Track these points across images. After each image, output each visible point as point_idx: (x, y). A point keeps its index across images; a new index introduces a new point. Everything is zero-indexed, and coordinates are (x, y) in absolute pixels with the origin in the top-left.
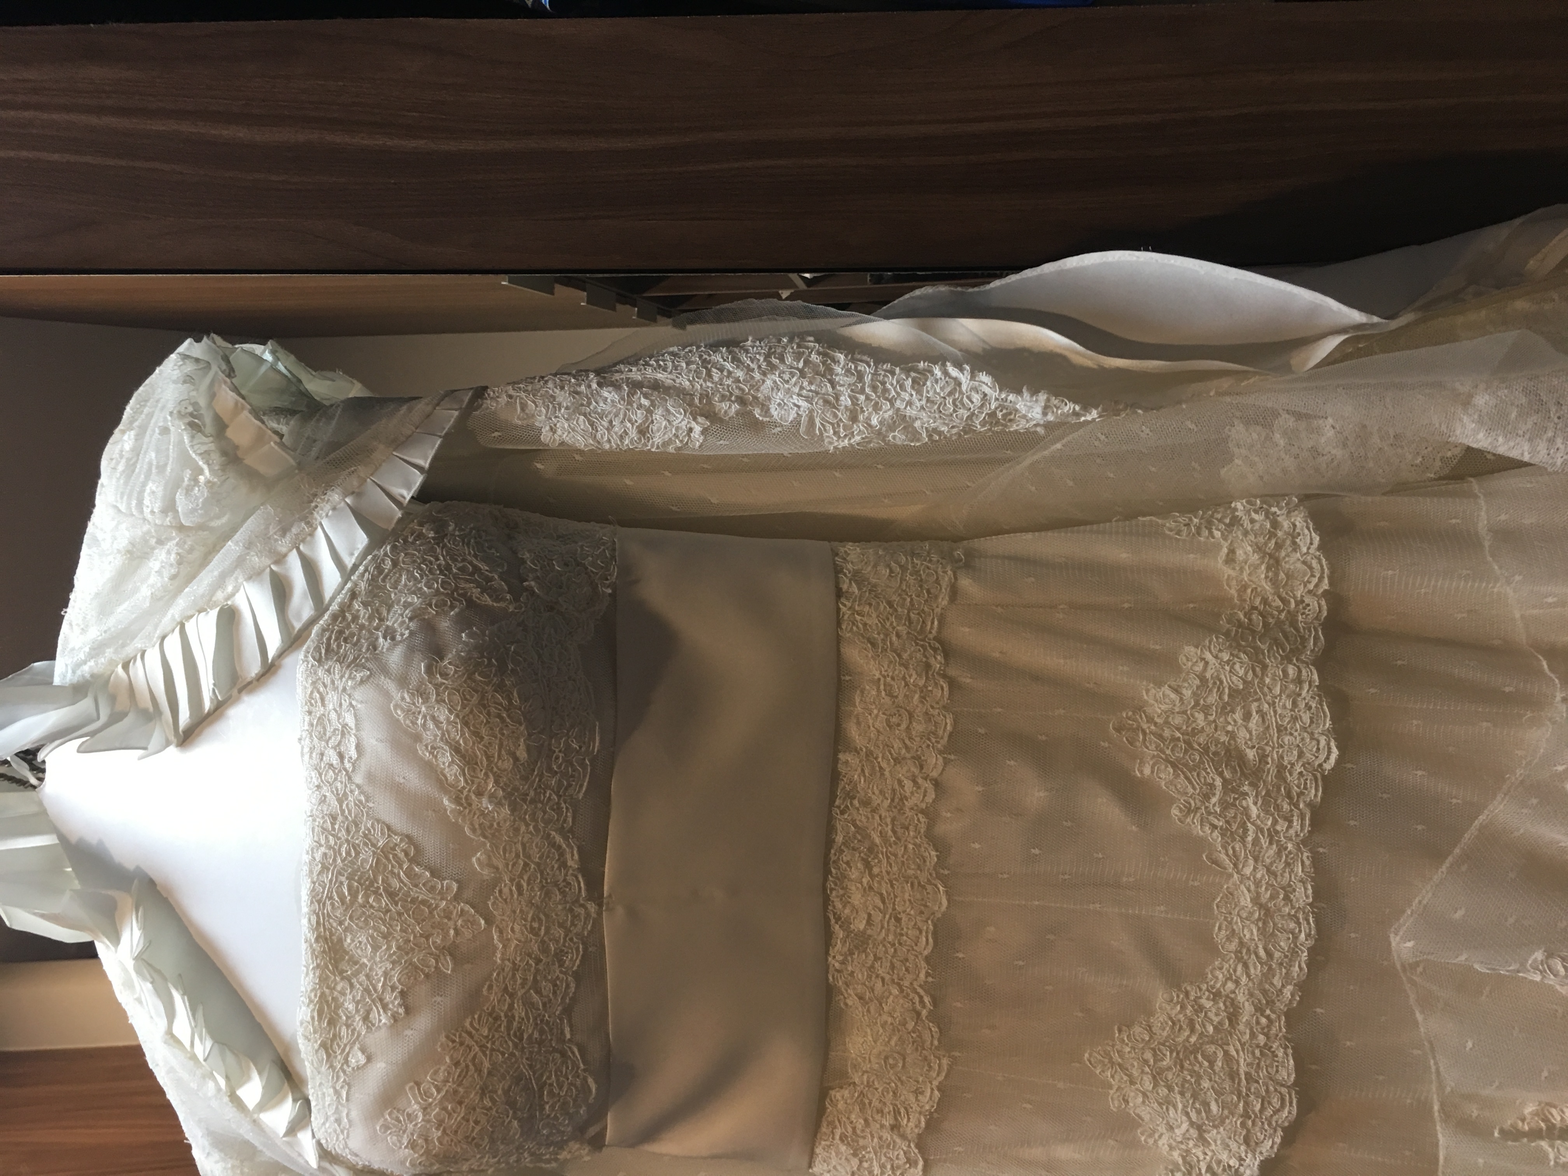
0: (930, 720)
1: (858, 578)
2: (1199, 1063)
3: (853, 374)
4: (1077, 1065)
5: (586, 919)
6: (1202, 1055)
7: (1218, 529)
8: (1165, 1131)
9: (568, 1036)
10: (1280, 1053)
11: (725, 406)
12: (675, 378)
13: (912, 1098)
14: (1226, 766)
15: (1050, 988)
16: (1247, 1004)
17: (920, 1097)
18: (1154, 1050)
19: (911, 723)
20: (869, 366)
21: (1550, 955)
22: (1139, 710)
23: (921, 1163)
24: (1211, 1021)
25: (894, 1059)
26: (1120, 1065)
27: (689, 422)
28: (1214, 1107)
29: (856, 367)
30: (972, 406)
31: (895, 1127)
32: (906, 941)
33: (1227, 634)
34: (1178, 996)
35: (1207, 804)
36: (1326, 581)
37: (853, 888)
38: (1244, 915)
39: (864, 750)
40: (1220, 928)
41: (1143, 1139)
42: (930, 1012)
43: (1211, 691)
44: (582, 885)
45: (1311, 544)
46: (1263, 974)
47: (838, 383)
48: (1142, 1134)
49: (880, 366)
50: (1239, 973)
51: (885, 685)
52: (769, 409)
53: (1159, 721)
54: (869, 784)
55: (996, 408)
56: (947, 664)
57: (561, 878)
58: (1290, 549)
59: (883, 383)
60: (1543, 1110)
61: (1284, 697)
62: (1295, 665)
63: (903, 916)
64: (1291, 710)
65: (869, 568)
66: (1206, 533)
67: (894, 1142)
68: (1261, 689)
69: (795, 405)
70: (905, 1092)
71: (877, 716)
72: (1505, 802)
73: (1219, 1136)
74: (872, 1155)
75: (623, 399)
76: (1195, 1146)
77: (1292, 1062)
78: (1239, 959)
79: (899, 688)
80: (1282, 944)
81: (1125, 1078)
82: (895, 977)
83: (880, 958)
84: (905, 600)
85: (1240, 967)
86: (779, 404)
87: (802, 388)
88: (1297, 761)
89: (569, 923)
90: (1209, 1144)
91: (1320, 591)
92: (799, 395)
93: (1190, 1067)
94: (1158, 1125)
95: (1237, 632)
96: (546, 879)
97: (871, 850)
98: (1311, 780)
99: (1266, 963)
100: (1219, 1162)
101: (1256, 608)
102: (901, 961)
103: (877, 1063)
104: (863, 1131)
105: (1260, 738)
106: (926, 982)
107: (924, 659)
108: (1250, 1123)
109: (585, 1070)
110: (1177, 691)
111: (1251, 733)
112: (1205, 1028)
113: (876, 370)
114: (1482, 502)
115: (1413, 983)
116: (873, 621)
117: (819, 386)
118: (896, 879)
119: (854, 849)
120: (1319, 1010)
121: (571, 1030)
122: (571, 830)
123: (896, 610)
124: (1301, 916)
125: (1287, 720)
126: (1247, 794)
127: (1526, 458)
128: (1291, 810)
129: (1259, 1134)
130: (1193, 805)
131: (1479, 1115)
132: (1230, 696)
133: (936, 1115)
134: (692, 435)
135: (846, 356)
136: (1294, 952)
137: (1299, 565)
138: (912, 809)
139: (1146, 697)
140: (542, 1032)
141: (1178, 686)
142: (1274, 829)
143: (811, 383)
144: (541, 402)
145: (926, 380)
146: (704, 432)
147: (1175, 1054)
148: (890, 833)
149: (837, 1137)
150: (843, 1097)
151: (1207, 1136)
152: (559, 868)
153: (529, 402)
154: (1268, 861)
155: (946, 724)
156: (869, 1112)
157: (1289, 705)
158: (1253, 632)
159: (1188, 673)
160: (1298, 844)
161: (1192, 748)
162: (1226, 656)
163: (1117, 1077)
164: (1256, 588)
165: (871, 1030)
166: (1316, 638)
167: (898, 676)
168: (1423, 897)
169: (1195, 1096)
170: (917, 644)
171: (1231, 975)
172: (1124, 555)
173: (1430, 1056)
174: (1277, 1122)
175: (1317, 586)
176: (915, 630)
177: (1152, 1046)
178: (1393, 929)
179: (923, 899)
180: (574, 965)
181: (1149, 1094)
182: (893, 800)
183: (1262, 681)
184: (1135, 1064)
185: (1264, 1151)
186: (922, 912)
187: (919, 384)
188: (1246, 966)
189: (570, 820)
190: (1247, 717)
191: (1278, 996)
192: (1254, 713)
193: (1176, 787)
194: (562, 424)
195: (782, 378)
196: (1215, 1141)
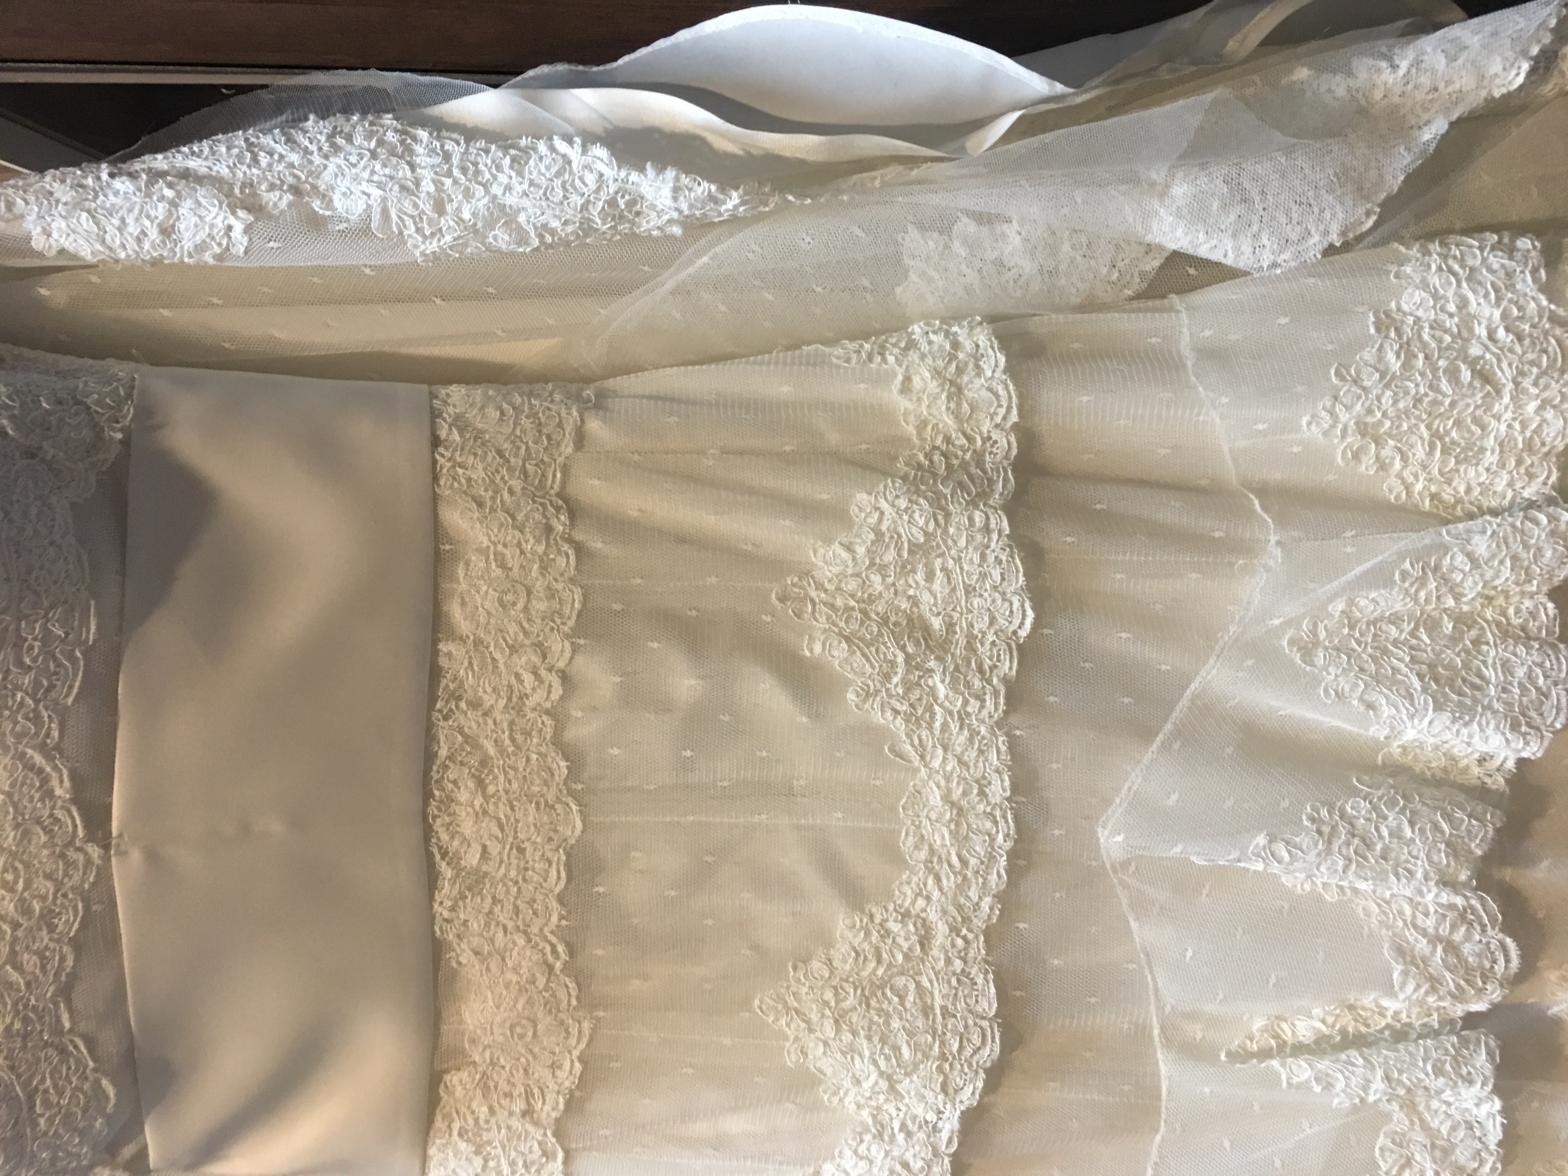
0: (553, 597)
1: (460, 423)
2: (887, 999)
3: (438, 154)
4: (747, 1015)
5: (86, 867)
6: (891, 989)
7: (891, 354)
8: (850, 1086)
9: (67, 1025)
10: (980, 980)
11: (274, 196)
12: (211, 165)
13: (547, 1074)
14: (909, 638)
15: (710, 922)
16: (940, 923)
17: (558, 1073)
18: (835, 988)
19: (529, 600)
20: (458, 144)
21: (1272, 839)
22: (807, 575)
23: (560, 1155)
24: (900, 947)
25: (523, 1026)
26: (797, 1011)
27: (225, 218)
28: (906, 1052)
29: (442, 146)
30: (585, 190)
31: (528, 1113)
32: (532, 877)
33: (904, 478)
34: (861, 921)
35: (888, 686)
36: (1015, 412)
37: (463, 814)
38: (934, 817)
39: (472, 638)
40: (907, 834)
41: (826, 1098)
42: (565, 963)
43: (888, 546)
44: (78, 822)
45: (996, 366)
46: (957, 886)
47: (419, 165)
48: (825, 1092)
49: (472, 144)
50: (929, 887)
51: (495, 554)
52: (331, 201)
53: (830, 587)
54: (479, 679)
55: (617, 193)
56: (572, 525)
57: (46, 813)
58: (973, 373)
59: (475, 164)
60: (1272, 1025)
61: (971, 549)
62: (982, 511)
63: (527, 845)
64: (980, 565)
65: (474, 412)
66: (878, 359)
67: (526, 1131)
68: (945, 542)
69: (364, 193)
70: (538, 1068)
71: (486, 593)
72: (1218, 665)
73: (913, 1086)
74: (499, 1150)
75: (140, 190)
76: (887, 1100)
77: (993, 990)
78: (930, 870)
79: (513, 558)
80: (977, 848)
81: (803, 1025)
82: (520, 923)
83: (500, 901)
84: (519, 448)
85: (930, 881)
86: (344, 194)
87: (373, 172)
88: (989, 628)
89: (61, 873)
90: (903, 1097)
91: (1009, 424)
92: (370, 181)
93: (878, 1006)
94: (842, 1079)
95: (916, 475)
96: (23, 815)
97: (484, 763)
98: (1005, 650)
99: (960, 873)
100: (914, 1118)
101: (938, 448)
102: (528, 903)
103: (502, 1034)
104: (487, 1122)
105: (946, 602)
106: (558, 926)
107: (544, 521)
108: (947, 1066)
109: (95, 1070)
110: (849, 548)
111: (935, 598)
112: (893, 956)
113: (467, 149)
114: (1184, 316)
115: (1125, 886)
116: (478, 474)
117: (395, 168)
118: (517, 799)
119: (462, 763)
120: (1022, 925)
121: (71, 1017)
122: (58, 748)
123: (509, 462)
124: (998, 813)
125: (975, 577)
126: (932, 671)
127: (1229, 261)
128: (984, 687)
129: (958, 1079)
130: (872, 687)
131: (1203, 1037)
132: (910, 551)
133: (577, 1094)
134: (232, 234)
135: (431, 134)
136: (992, 858)
137: (984, 393)
138: (534, 709)
139: (813, 559)
140: (26, 1021)
141: (851, 543)
142: (965, 711)
143: (384, 165)
144: (33, 198)
145: (529, 159)
146: (248, 229)
147: (859, 991)
148: (507, 742)
149: (455, 1132)
150: (461, 1081)
151: (899, 1087)
152: (42, 799)
153: (19, 201)
154: (959, 749)
155: (574, 600)
156: (495, 1097)
157: (977, 559)
158: (935, 475)
159: (861, 526)
160: (992, 727)
161: (869, 619)
162: (903, 503)
163: (793, 1026)
164: (937, 424)
165: (492, 993)
166: (1006, 480)
167: (511, 542)
168: (1133, 783)
169: (883, 1041)
170: (534, 502)
171: (920, 889)
172: (785, 389)
173: (1147, 972)
174: (977, 1063)
175: (1004, 418)
176: (532, 485)
177: (834, 984)
178: (1100, 822)
179: (551, 823)
180: (70, 929)
181: (831, 1042)
182: (509, 699)
183: (945, 531)
184: (814, 1007)
185: (964, 1099)
186: (550, 839)
187: (519, 163)
188: (938, 879)
189: (56, 734)
190: (930, 576)
191: (975, 911)
192: (938, 572)
193: (851, 664)
194: (58, 224)
195: (348, 160)
196: (909, 1093)
